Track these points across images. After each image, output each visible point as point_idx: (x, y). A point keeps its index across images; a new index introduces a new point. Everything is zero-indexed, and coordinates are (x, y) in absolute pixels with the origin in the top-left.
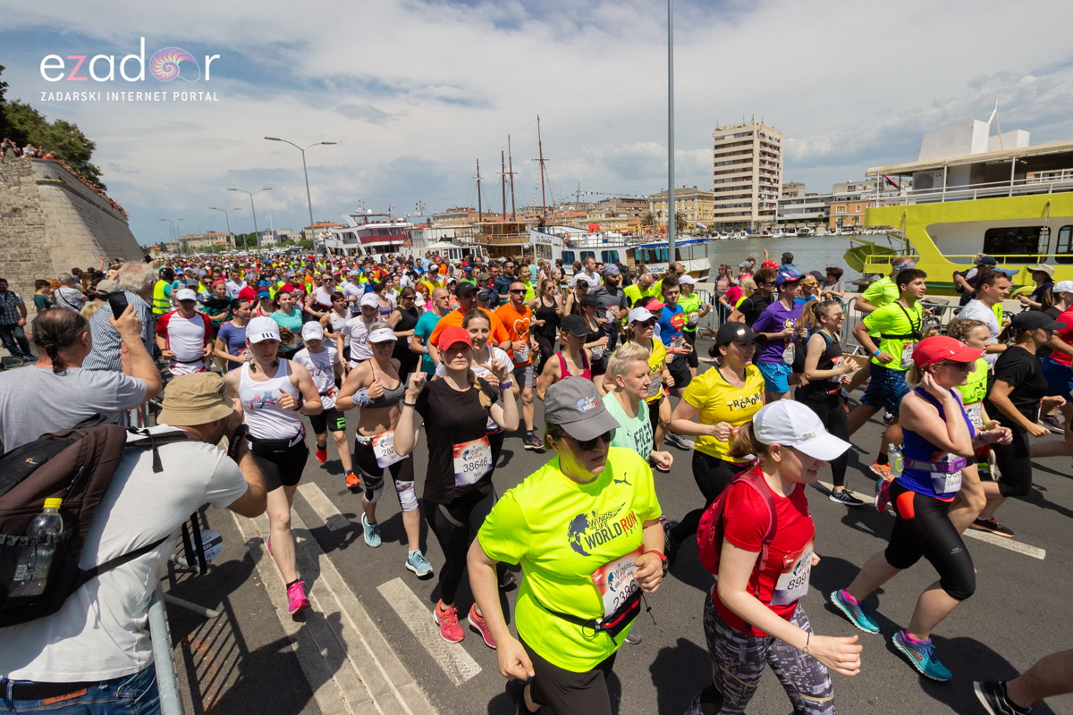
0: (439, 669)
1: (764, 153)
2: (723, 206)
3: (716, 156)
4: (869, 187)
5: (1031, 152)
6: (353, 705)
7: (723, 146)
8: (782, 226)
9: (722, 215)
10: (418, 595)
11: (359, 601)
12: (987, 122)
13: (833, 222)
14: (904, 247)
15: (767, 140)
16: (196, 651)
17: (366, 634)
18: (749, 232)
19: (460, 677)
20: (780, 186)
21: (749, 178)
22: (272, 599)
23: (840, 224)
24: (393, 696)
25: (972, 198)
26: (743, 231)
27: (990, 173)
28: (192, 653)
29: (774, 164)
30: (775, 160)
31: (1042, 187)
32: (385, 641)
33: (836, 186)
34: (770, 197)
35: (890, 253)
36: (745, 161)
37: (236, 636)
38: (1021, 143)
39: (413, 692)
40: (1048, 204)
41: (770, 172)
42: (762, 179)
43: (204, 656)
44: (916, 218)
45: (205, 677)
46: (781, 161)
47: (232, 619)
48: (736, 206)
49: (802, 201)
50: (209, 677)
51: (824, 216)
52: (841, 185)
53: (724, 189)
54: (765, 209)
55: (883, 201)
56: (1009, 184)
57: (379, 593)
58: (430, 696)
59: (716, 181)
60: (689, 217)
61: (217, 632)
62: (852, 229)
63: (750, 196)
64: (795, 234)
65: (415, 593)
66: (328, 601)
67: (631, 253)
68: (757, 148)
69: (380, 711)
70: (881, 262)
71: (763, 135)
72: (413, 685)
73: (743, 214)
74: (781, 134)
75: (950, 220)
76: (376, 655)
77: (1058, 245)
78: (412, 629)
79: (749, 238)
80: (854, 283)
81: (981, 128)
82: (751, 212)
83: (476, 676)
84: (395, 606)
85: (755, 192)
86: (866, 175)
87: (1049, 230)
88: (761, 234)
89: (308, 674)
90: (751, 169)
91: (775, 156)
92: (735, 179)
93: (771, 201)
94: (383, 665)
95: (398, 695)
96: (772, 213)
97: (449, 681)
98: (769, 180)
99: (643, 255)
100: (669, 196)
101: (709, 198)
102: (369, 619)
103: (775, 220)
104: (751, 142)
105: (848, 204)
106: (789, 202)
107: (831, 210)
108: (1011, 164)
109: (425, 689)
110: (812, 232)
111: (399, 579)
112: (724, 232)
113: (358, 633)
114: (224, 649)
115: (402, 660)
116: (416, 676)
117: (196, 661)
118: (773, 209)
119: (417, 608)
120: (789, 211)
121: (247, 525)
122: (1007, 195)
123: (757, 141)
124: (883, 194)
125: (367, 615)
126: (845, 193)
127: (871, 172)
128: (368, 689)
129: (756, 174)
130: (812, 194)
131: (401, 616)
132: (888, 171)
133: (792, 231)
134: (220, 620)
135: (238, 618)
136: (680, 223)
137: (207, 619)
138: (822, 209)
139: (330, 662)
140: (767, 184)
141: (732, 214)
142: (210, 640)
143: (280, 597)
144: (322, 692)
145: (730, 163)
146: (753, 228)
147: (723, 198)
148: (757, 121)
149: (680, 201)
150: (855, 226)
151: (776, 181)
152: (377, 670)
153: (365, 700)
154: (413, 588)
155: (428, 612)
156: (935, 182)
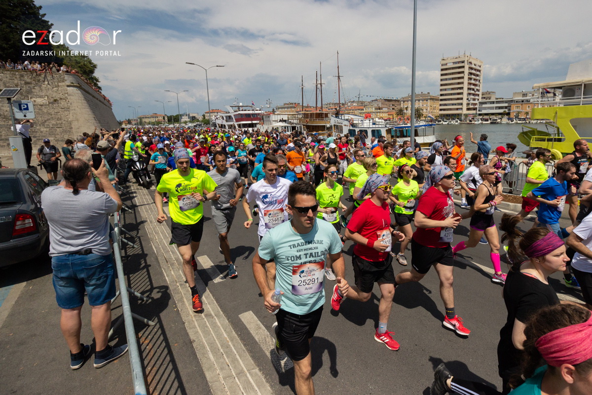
1: (471, 74)
2: (445, 105)
3: (442, 75)
4: (536, 94)
6: (224, 378)
7: (446, 69)
8: (481, 117)
9: (444, 110)
10: (261, 321)
11: (229, 322)
13: (512, 116)
14: (556, 132)
15: (473, 66)
17: (232, 341)
18: (461, 121)
20: (480, 93)
21: (462, 88)
22: (183, 318)
23: (517, 117)
24: (246, 375)
26: (456, 120)
28: (141, 343)
29: (477, 80)
30: (478, 78)
32: (242, 345)
33: (515, 94)
34: (474, 100)
35: (547, 136)
36: (459, 78)
37: (164, 336)
39: (256, 374)
41: (475, 85)
42: (469, 89)
43: (147, 346)
44: (564, 115)
46: (481, 78)
47: (162, 327)
48: (453, 105)
49: (493, 103)
50: (149, 357)
51: (507, 112)
52: (518, 93)
53: (446, 95)
54: (471, 106)
55: (543, 104)
57: (240, 319)
58: (265, 377)
59: (441, 90)
60: (425, 110)
61: (154, 334)
62: (524, 119)
63: (462, 99)
64: (489, 122)
65: (259, 320)
67: (389, 131)
68: (466, 70)
69: (238, 383)
70: (541, 141)
71: (471, 63)
72: (257, 370)
73: (457, 109)
74: (482, 62)
76: (237, 352)
78: (257, 340)
79: (460, 123)
80: (524, 153)
82: (462, 109)
84: (248, 326)
85: (465, 96)
86: (533, 89)
88: (468, 122)
89: (201, 360)
90: (462, 83)
91: (478, 75)
92: (453, 89)
93: (474, 102)
94: (241, 358)
95: (248, 375)
96: (475, 109)
98: (473, 90)
99: (396, 133)
100: (412, 98)
101: (437, 100)
102: (234, 333)
103: (476, 113)
104: (463, 67)
106: (485, 103)
107: (512, 108)
109: (263, 373)
110: (499, 121)
111: (251, 312)
112: (445, 120)
113: (228, 339)
114: (157, 343)
115: (251, 356)
116: (258, 366)
117: (143, 347)
118: (476, 107)
119: (260, 328)
120: (485, 108)
121: (170, 277)
123: (467, 67)
124: (543, 100)
125: (233, 330)
126: (520, 98)
127: (536, 87)
128: (232, 370)
129: (466, 86)
130: (500, 98)
131: (251, 332)
132: (547, 86)
133: (487, 120)
134: (156, 327)
135: (165, 327)
136: (418, 114)
137: (149, 326)
138: (506, 107)
139: (213, 354)
140: (472, 92)
141: (451, 109)
142: (150, 337)
143: (187, 317)
144: (208, 370)
145: (450, 79)
146: (463, 118)
147: (445, 100)
148: (468, 54)
149: (419, 101)
150: (526, 118)
151: (478, 90)
152: (238, 360)
153: (230, 376)
154: (259, 317)
155: (266, 331)
156: (576, 93)
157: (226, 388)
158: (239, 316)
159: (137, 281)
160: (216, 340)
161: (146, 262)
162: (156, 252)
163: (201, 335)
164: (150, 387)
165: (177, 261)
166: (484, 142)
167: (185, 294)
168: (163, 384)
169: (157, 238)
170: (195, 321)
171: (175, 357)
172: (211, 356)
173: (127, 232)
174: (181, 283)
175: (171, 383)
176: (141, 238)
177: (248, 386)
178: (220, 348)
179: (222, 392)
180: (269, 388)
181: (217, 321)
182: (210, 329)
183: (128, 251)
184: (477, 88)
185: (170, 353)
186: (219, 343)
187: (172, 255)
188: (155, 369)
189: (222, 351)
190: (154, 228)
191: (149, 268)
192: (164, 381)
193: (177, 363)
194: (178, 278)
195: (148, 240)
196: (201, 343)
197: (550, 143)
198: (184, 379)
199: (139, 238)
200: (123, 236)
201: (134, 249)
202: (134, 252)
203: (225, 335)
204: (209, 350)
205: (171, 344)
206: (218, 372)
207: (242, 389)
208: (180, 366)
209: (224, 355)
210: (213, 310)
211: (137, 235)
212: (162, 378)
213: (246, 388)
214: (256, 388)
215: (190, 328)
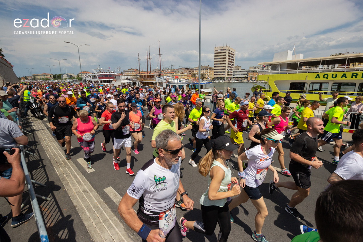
1: (229, 56)
2: (217, 72)
3: (215, 56)
4: (260, 68)
5: (303, 61)
6: (96, 224)
7: (217, 53)
8: (234, 79)
9: (216, 75)
10: (117, 192)
11: (98, 194)
12: (292, 51)
13: (249, 78)
14: (268, 87)
15: (230, 52)
16: (44, 211)
17: (100, 203)
18: (225, 81)
20: (234, 66)
21: (225, 64)
22: (69, 194)
23: (251, 79)
25: (287, 73)
26: (222, 80)
27: (292, 66)
28: (42, 211)
29: (232, 59)
30: (233, 58)
31: (306, 71)
32: (106, 206)
33: (250, 67)
34: (231, 70)
35: (264, 89)
36: (224, 58)
37: (57, 206)
38: (301, 58)
39: (115, 220)
40: (307, 76)
41: (231, 62)
42: (229, 64)
43: (47, 212)
44: (271, 79)
45: (47, 218)
46: (234, 59)
47: (56, 200)
48: (221, 72)
49: (240, 72)
51: (247, 76)
52: (252, 67)
53: (217, 67)
54: (229, 73)
55: (263, 73)
56: (297, 70)
57: (104, 191)
58: (120, 221)
59: (215, 64)
60: (206, 75)
61: (50, 205)
62: (255, 81)
63: (225, 69)
64: (238, 81)
66: (88, 194)
67: (188, 86)
68: (227, 54)
69: (104, 225)
71: (229, 50)
72: (115, 218)
73: (223, 75)
74: (235, 50)
75: (281, 80)
76: (103, 210)
77: (309, 88)
78: (115, 202)
79: (224, 82)
81: (290, 53)
82: (225, 74)
84: (109, 195)
85: (226, 68)
87: (307, 84)
89: (81, 216)
90: (225, 61)
91: (233, 57)
92: (220, 64)
93: (231, 71)
94: (105, 212)
95: (110, 221)
96: (231, 75)
98: (231, 65)
99: (192, 87)
100: (199, 68)
101: (213, 69)
102: (101, 199)
103: (232, 77)
104: (226, 52)
105: (253, 73)
106: (236, 72)
107: (249, 75)
108: (298, 64)
111: (111, 187)
112: (217, 80)
113: (98, 203)
114: (53, 210)
115: (112, 211)
116: (116, 215)
117: (44, 213)
118: (232, 73)
119: (116, 195)
120: (236, 75)
121: (60, 171)
122: (296, 73)
123: (227, 52)
124: (263, 71)
125: (100, 198)
126: (253, 70)
127: (259, 64)
128: (101, 219)
129: (227, 62)
130: (243, 70)
131: (111, 198)
132: (264, 64)
134: (51, 201)
135: (58, 200)
136: (203, 77)
137: (47, 201)
138: (246, 74)
139: (88, 212)
140: (230, 66)
141: (219, 75)
142: (48, 207)
143: (72, 193)
144: (86, 221)
145: (219, 58)
146: (225, 79)
147: (217, 69)
148: (228, 46)
149: (204, 70)
151: (233, 65)
152: (103, 214)
153: (100, 223)
154: (115, 190)
155: (120, 196)
156: (277, 68)
157: (97, 229)
158: (104, 190)
159: (37, 176)
160: (90, 204)
161: (42, 163)
162: (49, 158)
163: (81, 202)
165: (63, 162)
166: (235, 92)
167: (69, 181)
169: (49, 149)
170: (77, 195)
172: (87, 213)
173: (29, 146)
174: (67, 174)
176: (39, 150)
177: (110, 227)
178: (93, 208)
179: (95, 231)
180: (122, 226)
181: (90, 194)
182: (87, 199)
183: (30, 158)
184: (233, 64)
185: (62, 214)
186: (92, 205)
187: (60, 159)
188: (53, 224)
189: (94, 210)
190: (47, 144)
191: (45, 167)
194: (65, 172)
195: (44, 151)
196: (81, 207)
197: (266, 92)
199: (37, 150)
200: (26, 149)
201: (34, 157)
202: (34, 158)
203: (96, 201)
204: (86, 210)
205: (62, 209)
206: (92, 221)
207: (106, 229)
209: (96, 212)
210: (88, 188)
211: (36, 148)
214: (115, 227)
215: (74, 200)
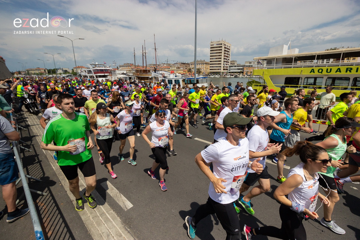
0: (120, 206)
1: (225, 51)
2: (213, 67)
3: (211, 51)
4: (255, 63)
5: (298, 55)
6: (93, 218)
7: (213, 48)
8: (230, 74)
9: (212, 69)
12: (287, 45)
13: (245, 73)
14: (263, 82)
15: (226, 47)
16: (40, 206)
19: (126, 208)
20: (229, 61)
21: (221, 58)
22: (66, 189)
23: (247, 74)
24: (106, 215)
25: (282, 68)
26: (218, 75)
27: (287, 61)
28: (39, 206)
30: (228, 53)
31: (301, 66)
32: (103, 199)
33: (246, 62)
34: (227, 64)
35: (259, 83)
36: (219, 53)
37: (53, 200)
38: (296, 52)
39: (112, 213)
40: (302, 71)
41: (227, 57)
42: (224, 59)
43: (43, 207)
44: (267, 73)
45: (43, 213)
46: (230, 53)
47: (52, 195)
48: (216, 67)
49: (236, 66)
50: (45, 213)
51: (242, 71)
52: (247, 62)
53: (213, 61)
54: (225, 68)
55: (258, 68)
56: (292, 64)
58: (117, 214)
59: (211, 59)
60: (202, 70)
61: (47, 199)
63: (221, 64)
64: (233, 76)
65: (113, 185)
67: (184, 81)
68: (223, 49)
69: (101, 219)
70: (256, 86)
71: (225, 45)
72: (112, 211)
73: (218, 69)
74: (231, 45)
75: (276, 74)
76: (100, 203)
77: (304, 83)
78: (112, 195)
81: (286, 47)
82: (221, 69)
83: (132, 208)
84: (106, 189)
85: (222, 63)
86: (254, 60)
87: (302, 78)
88: (224, 76)
90: (221, 55)
91: (228, 52)
92: (216, 58)
93: (227, 66)
97: (123, 209)
98: (226, 59)
99: (187, 81)
100: (195, 63)
101: (208, 64)
102: (98, 193)
103: (228, 72)
104: (221, 47)
105: (249, 68)
106: (232, 67)
107: (244, 69)
108: (293, 58)
109: (115, 212)
110: (238, 76)
111: (108, 181)
112: (213, 75)
114: (49, 204)
116: (113, 209)
117: (40, 208)
118: (227, 68)
119: (113, 189)
120: (232, 69)
122: (291, 68)
123: (223, 47)
124: (258, 65)
126: (248, 64)
127: (255, 59)
128: (98, 213)
129: (223, 57)
130: (239, 64)
131: (108, 192)
132: (260, 58)
133: (233, 75)
134: (48, 196)
135: (54, 195)
136: (199, 72)
137: (43, 195)
138: (242, 69)
140: (226, 60)
141: (215, 69)
142: (44, 202)
144: (83, 215)
145: (215, 53)
146: (221, 74)
147: (213, 64)
148: (224, 40)
149: (199, 64)
150: (251, 75)
151: (229, 60)
153: (97, 216)
155: (117, 190)
156: (273, 63)
157: (94, 223)
158: (101, 184)
159: (33, 171)
161: (38, 159)
162: (45, 153)
164: (46, 229)
168: (55, 226)
171: (62, 211)
173: (24, 142)
175: (60, 225)
176: (34, 145)
177: (107, 220)
179: (92, 225)
180: (119, 219)
183: (25, 154)
184: (228, 58)
185: (58, 209)
188: (49, 219)
191: (41, 162)
192: (55, 225)
193: (63, 214)
198: (68, 222)
199: (33, 145)
200: (21, 145)
201: (30, 152)
202: (30, 154)
205: (58, 204)
206: (89, 215)
207: (104, 222)
208: (65, 215)
211: (31, 144)
212: (54, 223)
213: (106, 221)
214: (112, 220)
